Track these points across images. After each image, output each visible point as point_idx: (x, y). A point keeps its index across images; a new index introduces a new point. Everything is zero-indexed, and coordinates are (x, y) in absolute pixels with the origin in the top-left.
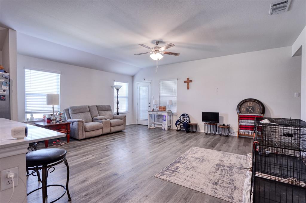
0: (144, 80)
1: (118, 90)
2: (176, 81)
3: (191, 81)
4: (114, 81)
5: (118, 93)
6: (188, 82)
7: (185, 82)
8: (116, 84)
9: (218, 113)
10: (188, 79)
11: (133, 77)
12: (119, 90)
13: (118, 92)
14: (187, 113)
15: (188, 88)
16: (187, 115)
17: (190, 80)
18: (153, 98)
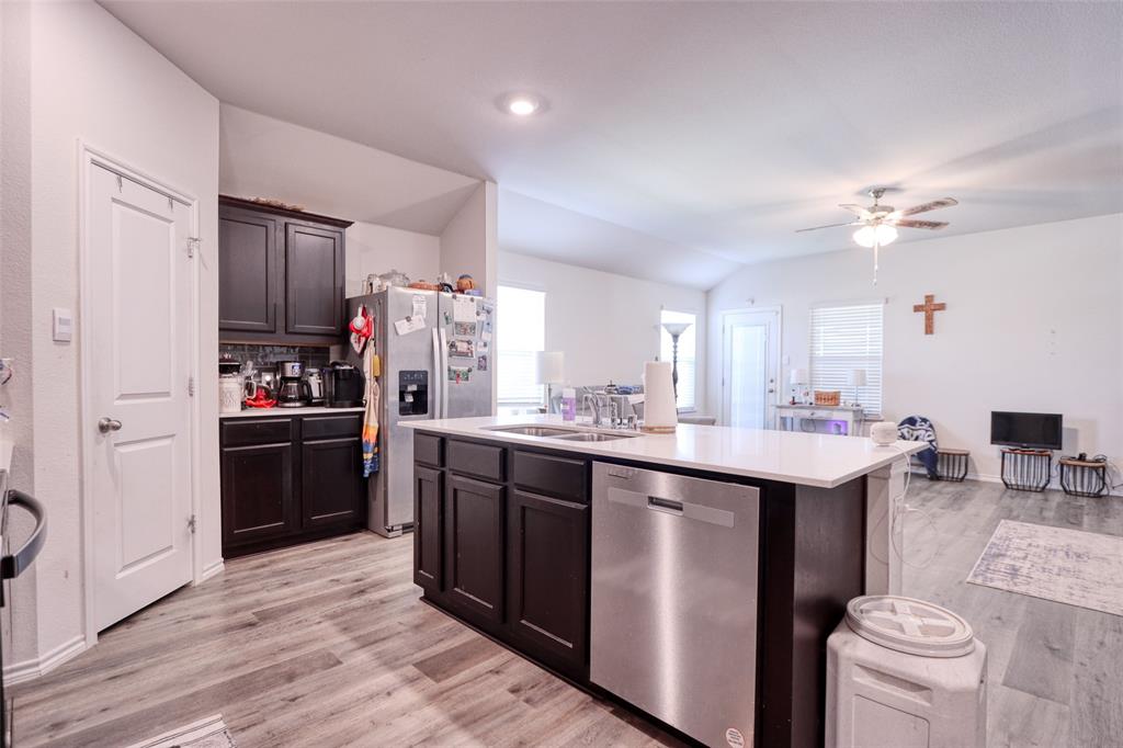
0: (753, 302)
1: (675, 337)
2: (881, 306)
3: (942, 307)
4: (662, 308)
5: (675, 347)
6: (930, 309)
7: (917, 309)
8: (668, 317)
9: (1061, 416)
10: (929, 298)
11: (708, 293)
12: (680, 338)
13: (678, 344)
14: (924, 416)
15: (929, 329)
16: (924, 420)
17: (937, 301)
18: (785, 362)
